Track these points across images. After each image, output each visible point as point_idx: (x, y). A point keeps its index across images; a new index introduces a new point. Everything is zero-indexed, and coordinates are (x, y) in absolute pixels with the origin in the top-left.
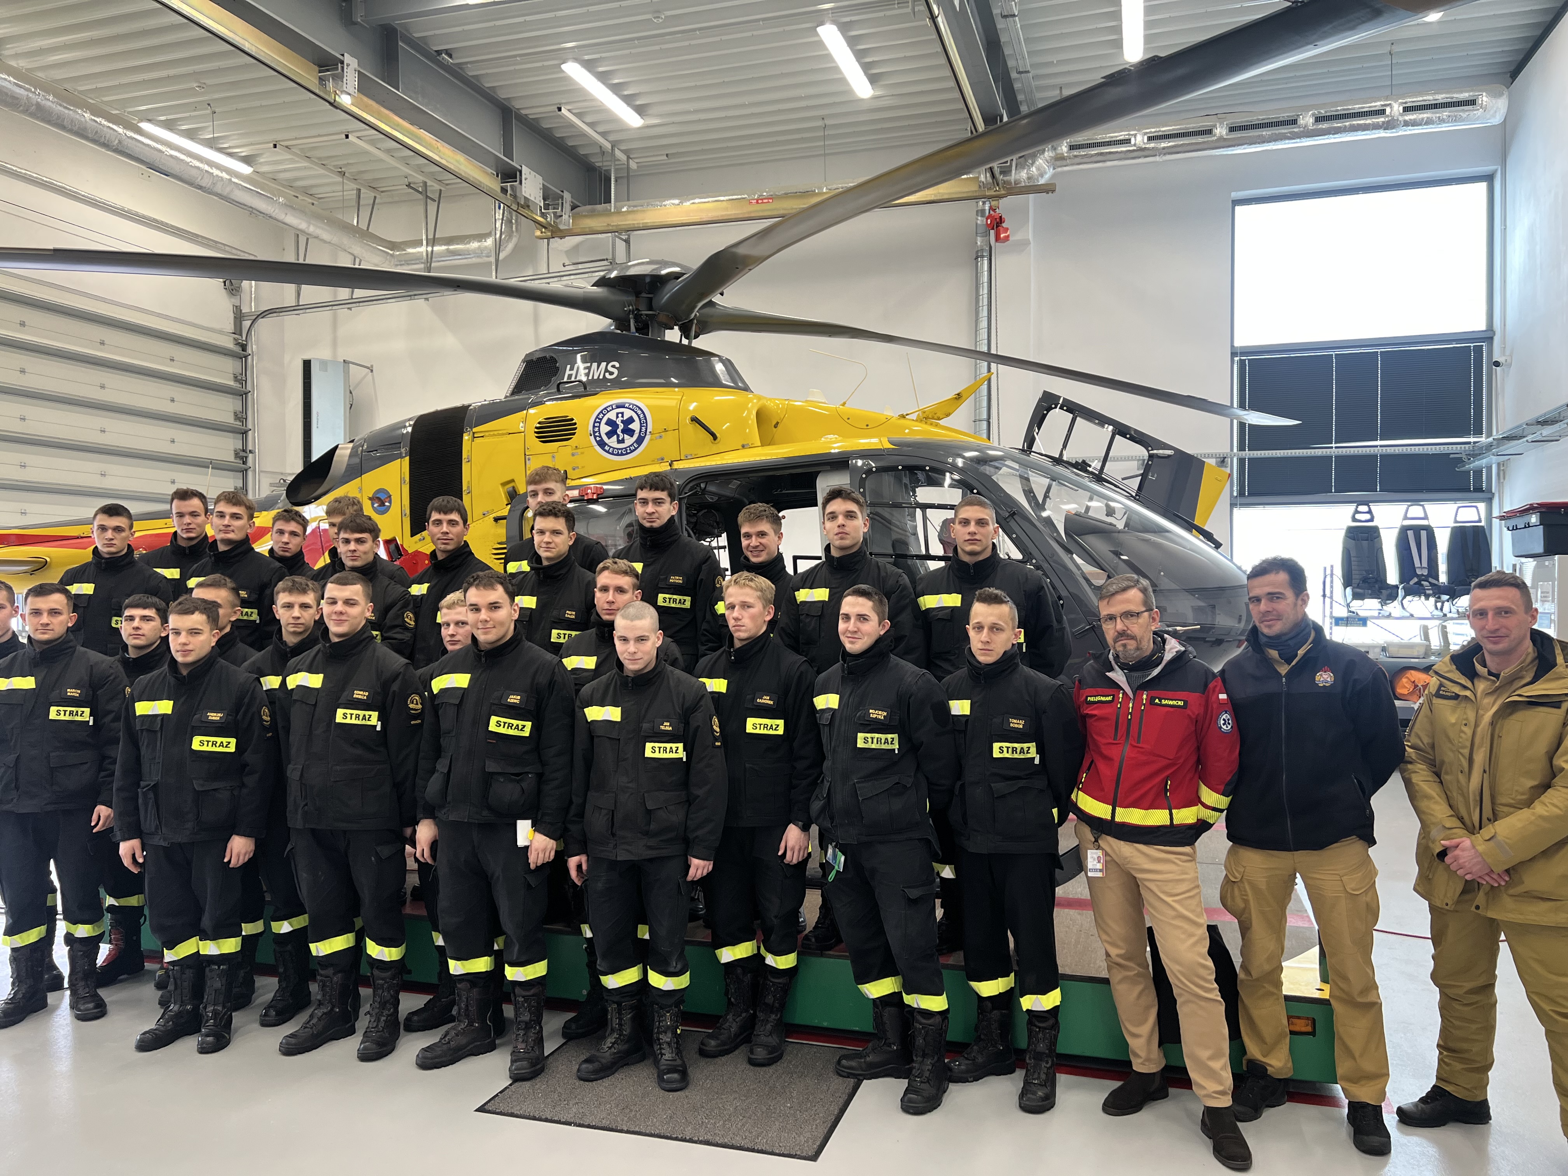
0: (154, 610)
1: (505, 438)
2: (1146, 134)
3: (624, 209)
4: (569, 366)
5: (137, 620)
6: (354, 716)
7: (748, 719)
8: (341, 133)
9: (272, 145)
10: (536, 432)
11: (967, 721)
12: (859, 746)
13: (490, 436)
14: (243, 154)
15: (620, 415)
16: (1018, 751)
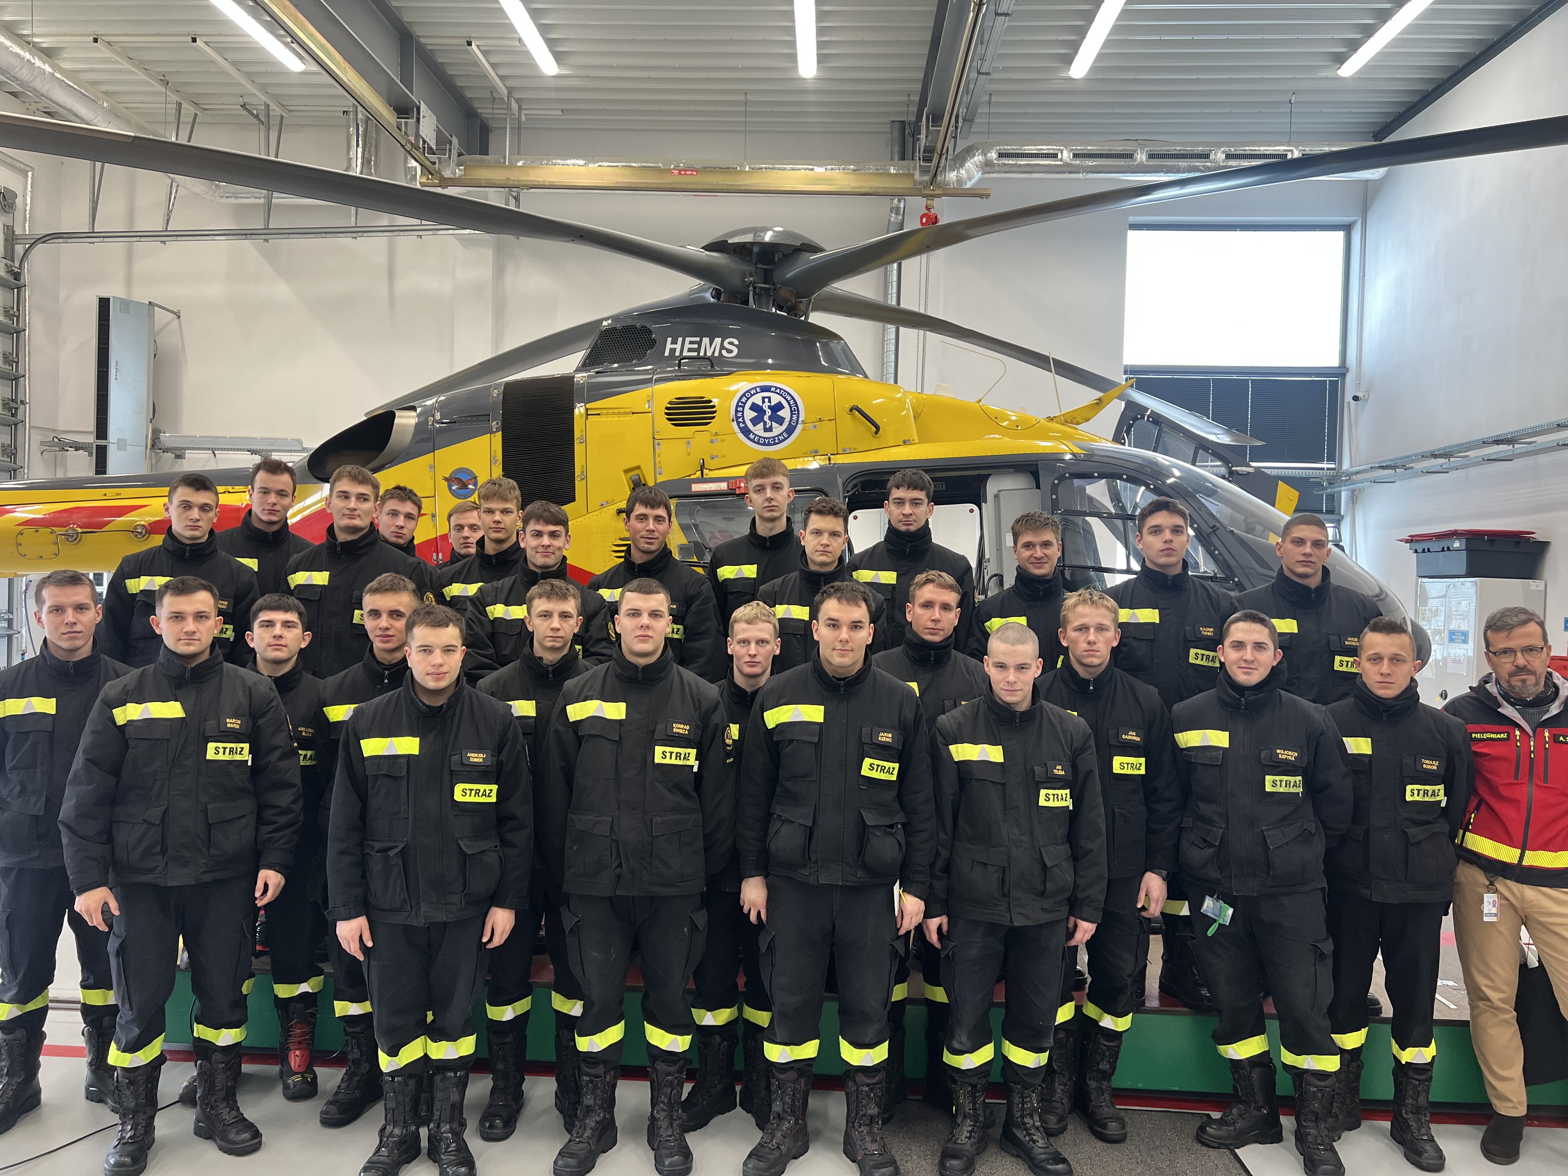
0: (296, 615)
1: (629, 418)
2: (1071, 150)
3: (520, 164)
4: (669, 339)
5: (278, 626)
6: (674, 755)
7: (1115, 758)
8: (188, 35)
9: (91, 39)
10: (666, 414)
11: (1370, 761)
12: (1267, 790)
13: (608, 414)
14: (44, 45)
15: (766, 400)
16: (1430, 794)
